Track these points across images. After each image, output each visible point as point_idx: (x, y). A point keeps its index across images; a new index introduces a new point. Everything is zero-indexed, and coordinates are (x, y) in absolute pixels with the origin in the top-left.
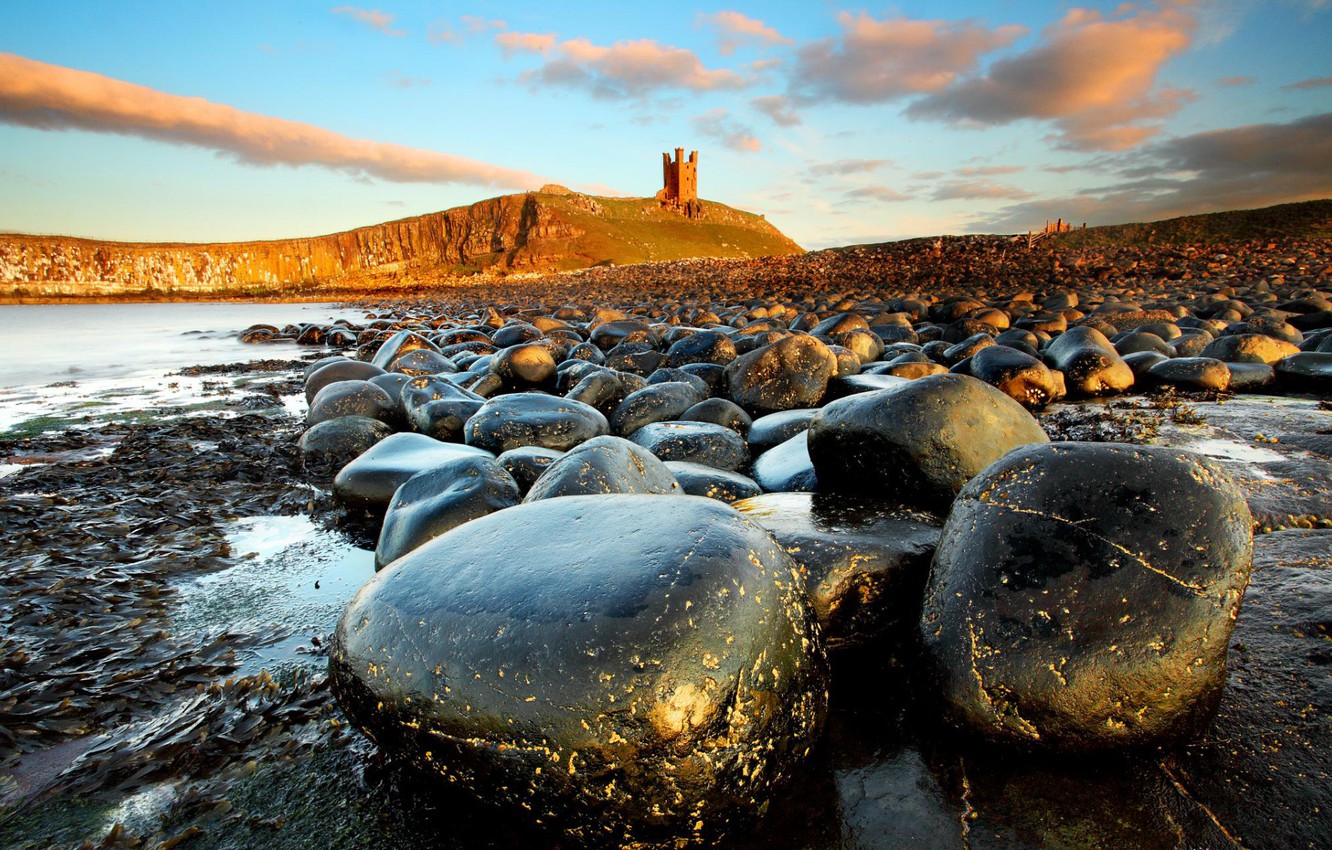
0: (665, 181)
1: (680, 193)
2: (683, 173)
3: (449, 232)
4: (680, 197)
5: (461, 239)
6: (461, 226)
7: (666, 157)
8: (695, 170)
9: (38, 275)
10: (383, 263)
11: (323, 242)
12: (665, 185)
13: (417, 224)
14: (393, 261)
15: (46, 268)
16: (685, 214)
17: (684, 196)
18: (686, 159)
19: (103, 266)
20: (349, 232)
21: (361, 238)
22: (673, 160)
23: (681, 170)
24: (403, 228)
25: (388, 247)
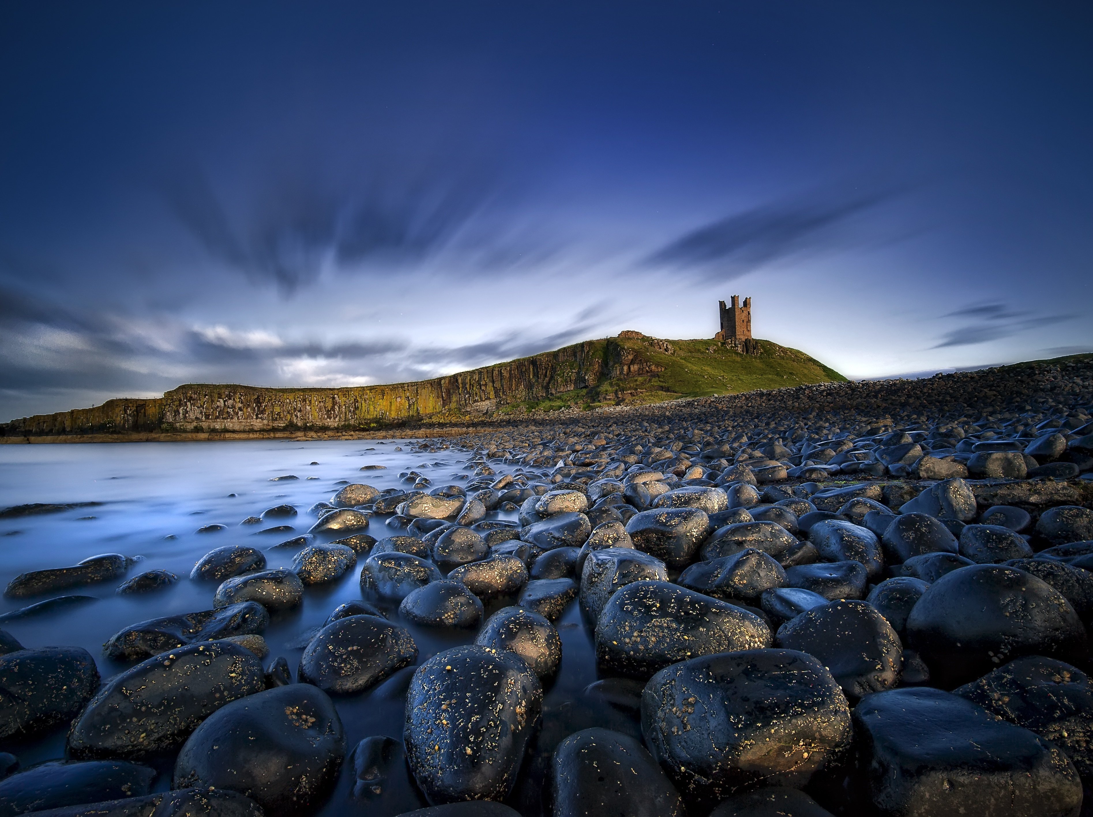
0: (722, 324)
1: (737, 333)
2: (739, 317)
3: (536, 375)
4: (738, 337)
5: (547, 379)
6: (546, 369)
7: (722, 304)
8: (749, 313)
9: (212, 415)
10: (477, 401)
11: (429, 385)
12: (722, 327)
13: (508, 368)
14: (486, 399)
15: (218, 410)
16: (743, 351)
17: (741, 336)
18: (741, 304)
19: (259, 408)
20: (450, 377)
21: (460, 381)
22: (729, 306)
23: (737, 314)
24: (496, 373)
25: (483, 388)
